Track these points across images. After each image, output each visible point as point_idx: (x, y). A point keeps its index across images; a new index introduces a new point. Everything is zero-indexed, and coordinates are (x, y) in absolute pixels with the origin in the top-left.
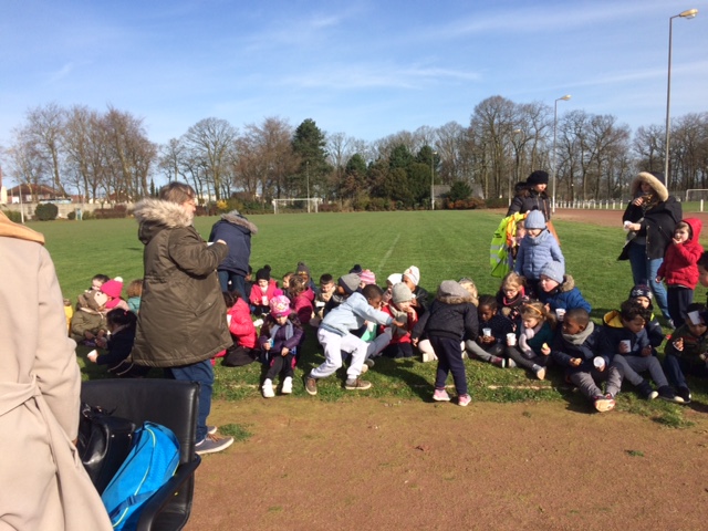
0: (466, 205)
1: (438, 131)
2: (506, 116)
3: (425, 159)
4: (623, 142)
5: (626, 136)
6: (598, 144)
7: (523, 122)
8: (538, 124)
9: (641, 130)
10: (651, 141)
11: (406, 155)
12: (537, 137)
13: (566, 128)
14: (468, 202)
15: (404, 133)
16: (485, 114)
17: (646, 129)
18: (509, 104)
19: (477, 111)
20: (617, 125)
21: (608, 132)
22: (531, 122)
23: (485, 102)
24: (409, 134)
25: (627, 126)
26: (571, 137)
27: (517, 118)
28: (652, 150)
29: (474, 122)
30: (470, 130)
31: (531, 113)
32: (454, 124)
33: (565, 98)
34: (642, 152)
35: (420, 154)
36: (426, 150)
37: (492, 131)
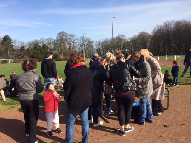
0: (58, 60)
5: (93, 43)
6: (88, 44)
9: (96, 42)
10: (99, 44)
12: (74, 42)
15: (36, 40)
16: (60, 36)
17: (98, 41)
18: (66, 34)
21: (89, 42)
22: (72, 39)
25: (94, 41)
28: (99, 46)
32: (51, 38)
35: (43, 46)
37: (63, 41)
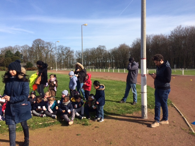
0: (31, 69)
1: (22, 47)
2: (42, 44)
3: (17, 55)
4: (73, 54)
5: (73, 52)
6: (67, 54)
7: (47, 47)
8: (51, 48)
9: (77, 51)
10: (79, 54)
11: (11, 54)
12: (51, 51)
13: (59, 49)
14: (32, 68)
15: (10, 46)
16: (36, 43)
18: (43, 41)
19: (34, 42)
20: (71, 50)
21: (69, 51)
22: (49, 47)
23: (36, 40)
24: (12, 47)
26: (60, 52)
27: (46, 45)
28: (79, 56)
29: (33, 45)
30: (32, 48)
31: (49, 44)
32: (27, 45)
33: (58, 42)
35: (16, 53)
36: (18, 52)
37: (39, 48)
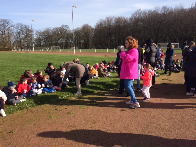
5: (33, 32)
8: (9, 26)
10: (39, 33)
12: (9, 29)
13: (17, 28)
17: (38, 30)
21: (28, 30)
28: (40, 36)
34: (38, 36)
